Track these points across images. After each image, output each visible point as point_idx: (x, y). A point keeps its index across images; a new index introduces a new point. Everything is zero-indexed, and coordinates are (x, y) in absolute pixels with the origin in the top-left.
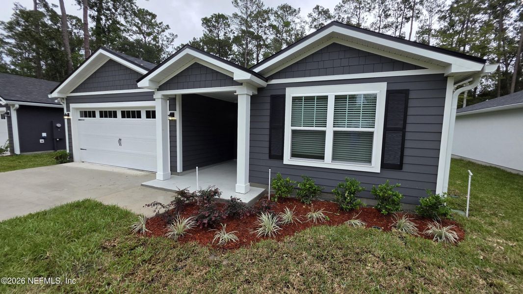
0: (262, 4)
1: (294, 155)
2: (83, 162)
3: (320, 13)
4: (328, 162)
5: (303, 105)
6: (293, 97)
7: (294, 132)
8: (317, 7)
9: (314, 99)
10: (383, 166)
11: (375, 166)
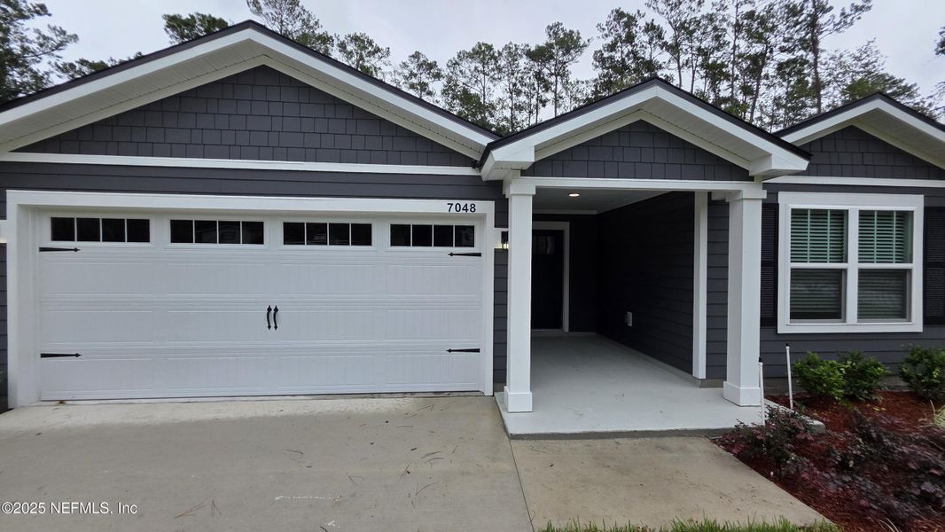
0: (316, 23)
1: (795, 315)
2: (62, 402)
3: (420, 66)
4: (852, 323)
5: (809, 224)
6: (793, 210)
7: (794, 272)
8: (416, 56)
9: (827, 215)
10: (928, 321)
11: (915, 324)
